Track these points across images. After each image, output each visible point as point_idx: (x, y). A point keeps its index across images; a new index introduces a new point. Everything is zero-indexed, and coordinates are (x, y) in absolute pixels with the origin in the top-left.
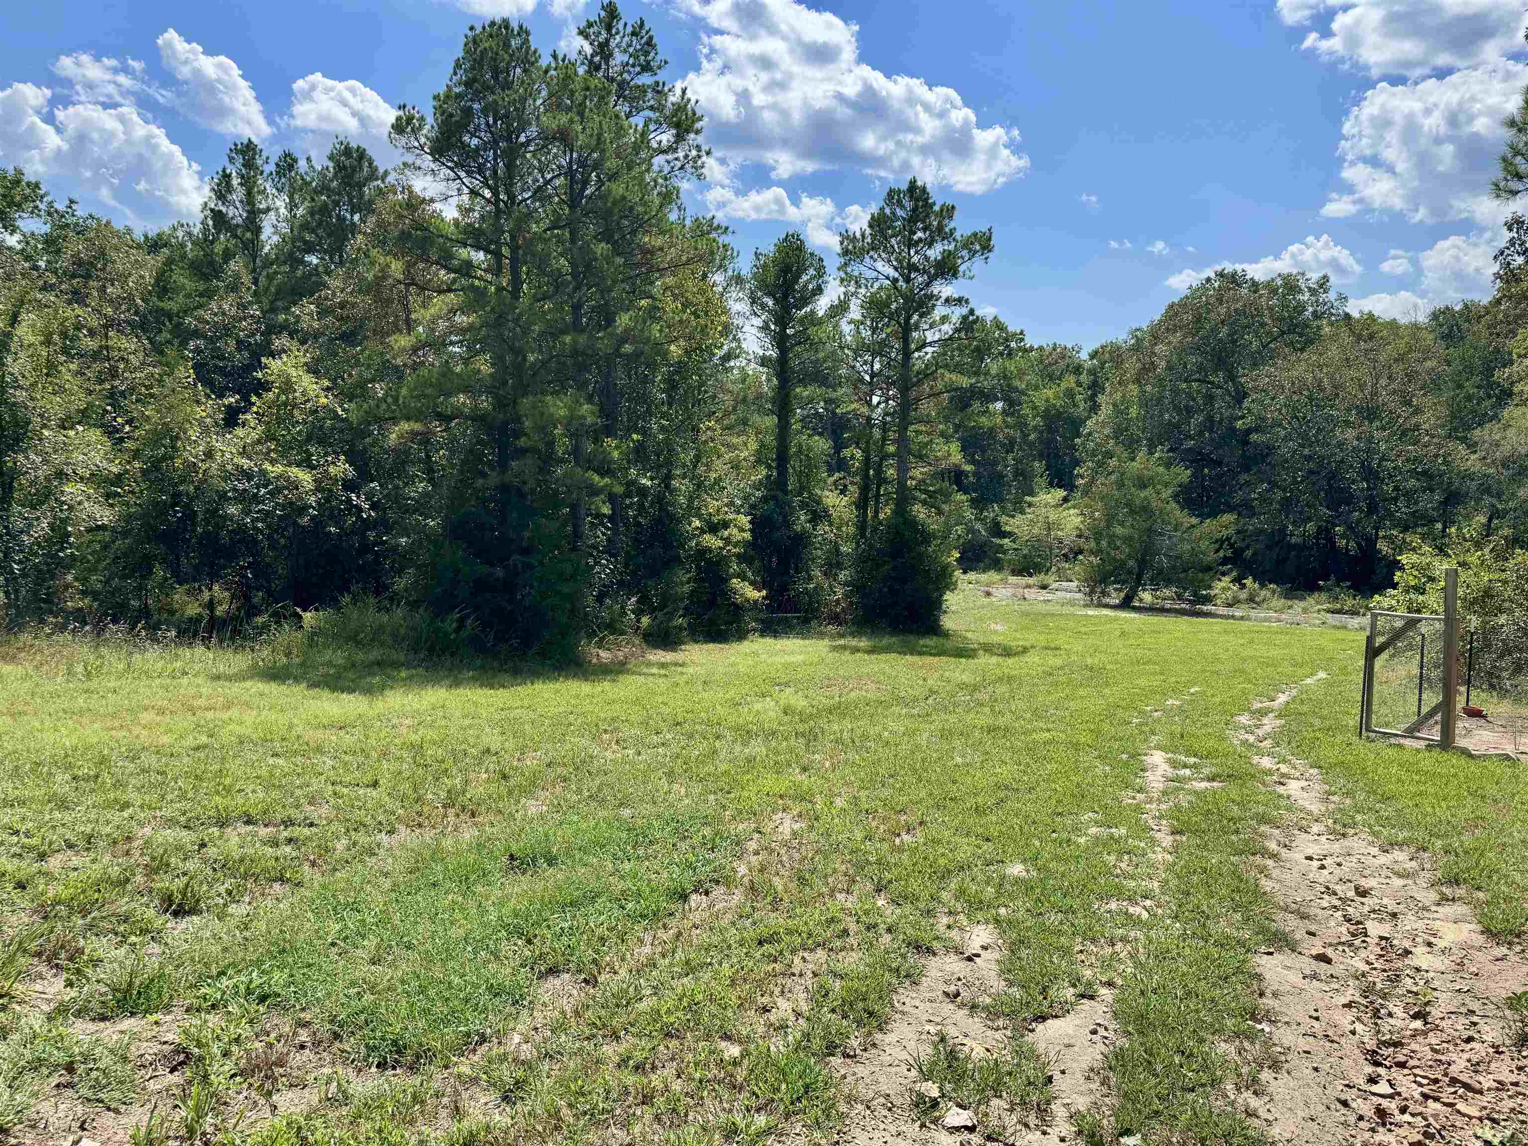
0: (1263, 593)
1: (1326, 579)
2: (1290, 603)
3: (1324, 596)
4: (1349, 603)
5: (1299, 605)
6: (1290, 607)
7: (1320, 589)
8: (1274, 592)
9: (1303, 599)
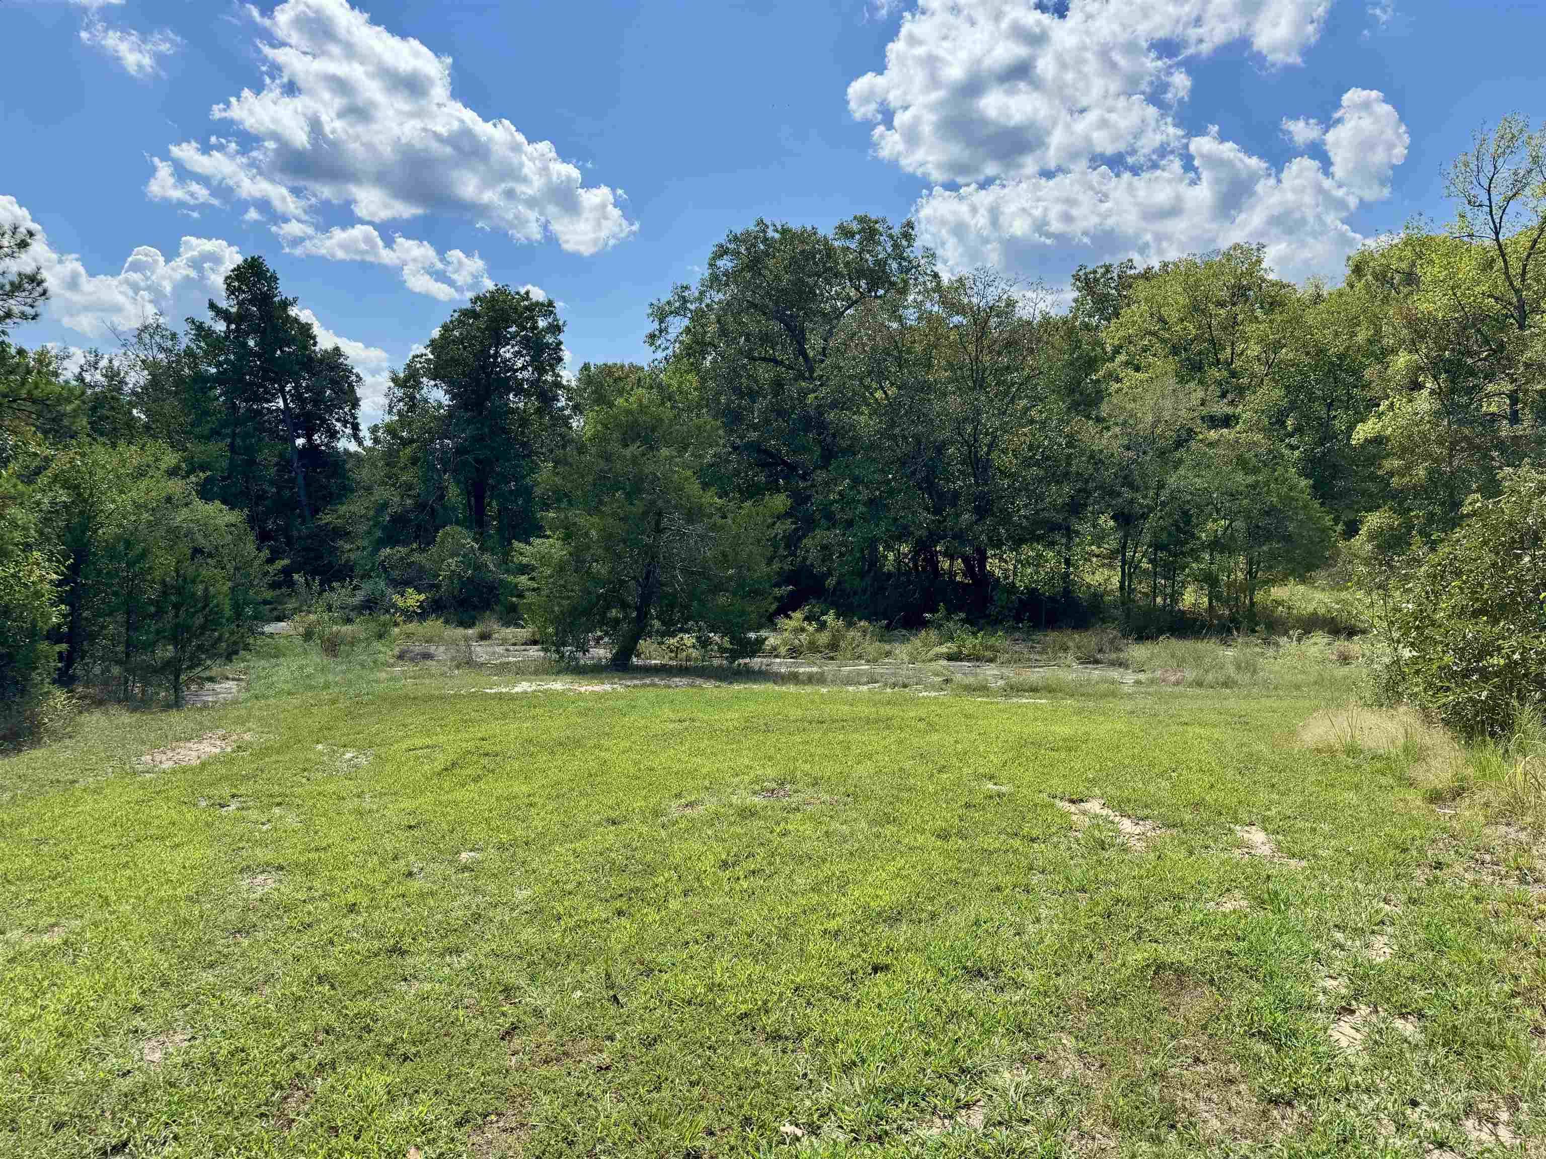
0: (851, 633)
1: (934, 611)
2: (887, 647)
3: (933, 635)
4: (971, 642)
5: (902, 651)
6: (888, 654)
7: (925, 624)
8: (865, 632)
9: (905, 640)
